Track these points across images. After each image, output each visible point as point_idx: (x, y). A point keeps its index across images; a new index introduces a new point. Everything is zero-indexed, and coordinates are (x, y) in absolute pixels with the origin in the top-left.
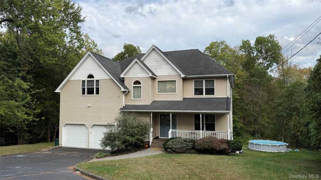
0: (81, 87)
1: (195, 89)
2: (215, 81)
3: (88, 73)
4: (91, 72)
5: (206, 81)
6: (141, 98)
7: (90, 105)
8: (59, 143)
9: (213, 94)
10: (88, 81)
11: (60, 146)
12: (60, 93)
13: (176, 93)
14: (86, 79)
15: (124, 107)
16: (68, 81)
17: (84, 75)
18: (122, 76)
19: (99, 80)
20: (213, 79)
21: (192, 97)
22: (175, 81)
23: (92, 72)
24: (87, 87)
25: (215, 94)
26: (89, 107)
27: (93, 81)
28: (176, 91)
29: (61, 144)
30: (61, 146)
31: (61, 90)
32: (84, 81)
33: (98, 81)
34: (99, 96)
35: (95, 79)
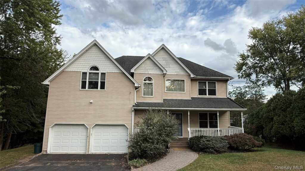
0: (81, 80)
1: (199, 89)
2: (216, 83)
3: (91, 65)
4: (95, 63)
5: (208, 82)
6: (152, 95)
7: (92, 101)
8: (43, 150)
9: (215, 94)
10: (90, 73)
11: (43, 152)
12: (48, 85)
13: (185, 92)
14: (88, 71)
15: (135, 104)
16: (63, 71)
17: (86, 67)
18: (132, 71)
19: (105, 74)
20: (215, 81)
21: (197, 97)
22: (184, 80)
23: (97, 63)
24: (89, 80)
25: (217, 94)
26: (91, 103)
27: (98, 73)
28: (185, 90)
29: (46, 151)
30: (45, 153)
31: (50, 82)
32: (85, 74)
33: (103, 74)
34: (105, 91)
35: (100, 72)
